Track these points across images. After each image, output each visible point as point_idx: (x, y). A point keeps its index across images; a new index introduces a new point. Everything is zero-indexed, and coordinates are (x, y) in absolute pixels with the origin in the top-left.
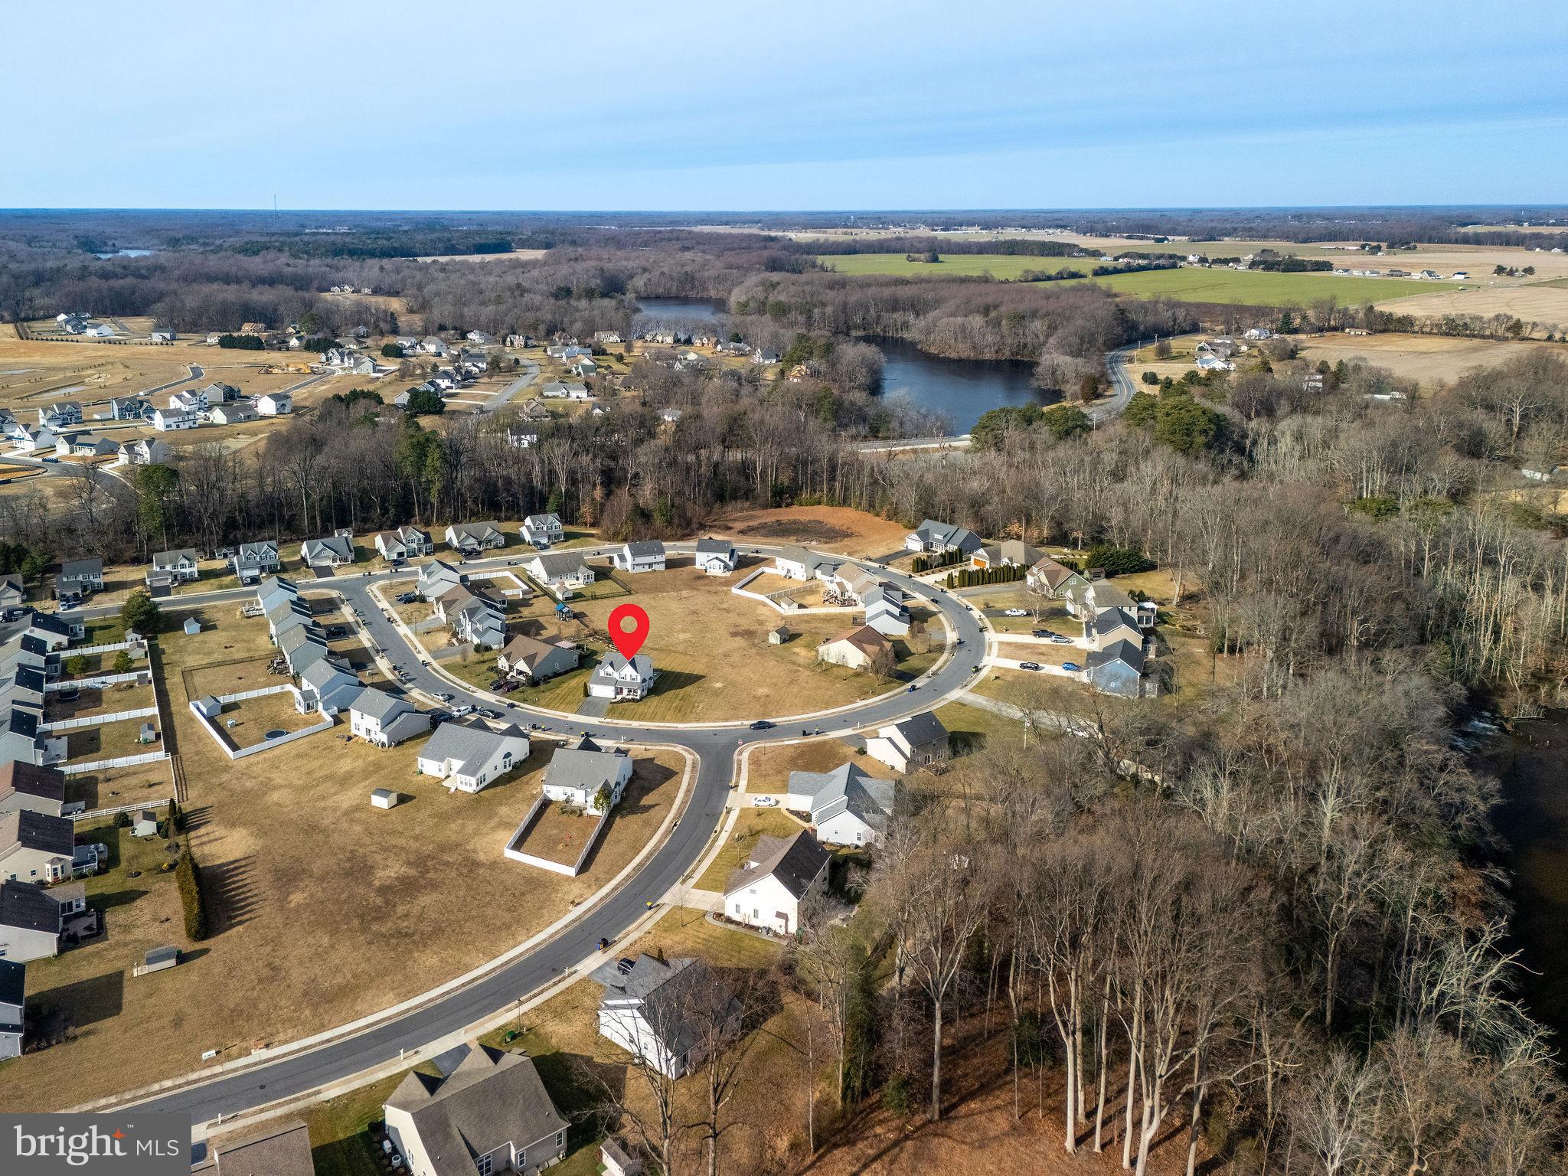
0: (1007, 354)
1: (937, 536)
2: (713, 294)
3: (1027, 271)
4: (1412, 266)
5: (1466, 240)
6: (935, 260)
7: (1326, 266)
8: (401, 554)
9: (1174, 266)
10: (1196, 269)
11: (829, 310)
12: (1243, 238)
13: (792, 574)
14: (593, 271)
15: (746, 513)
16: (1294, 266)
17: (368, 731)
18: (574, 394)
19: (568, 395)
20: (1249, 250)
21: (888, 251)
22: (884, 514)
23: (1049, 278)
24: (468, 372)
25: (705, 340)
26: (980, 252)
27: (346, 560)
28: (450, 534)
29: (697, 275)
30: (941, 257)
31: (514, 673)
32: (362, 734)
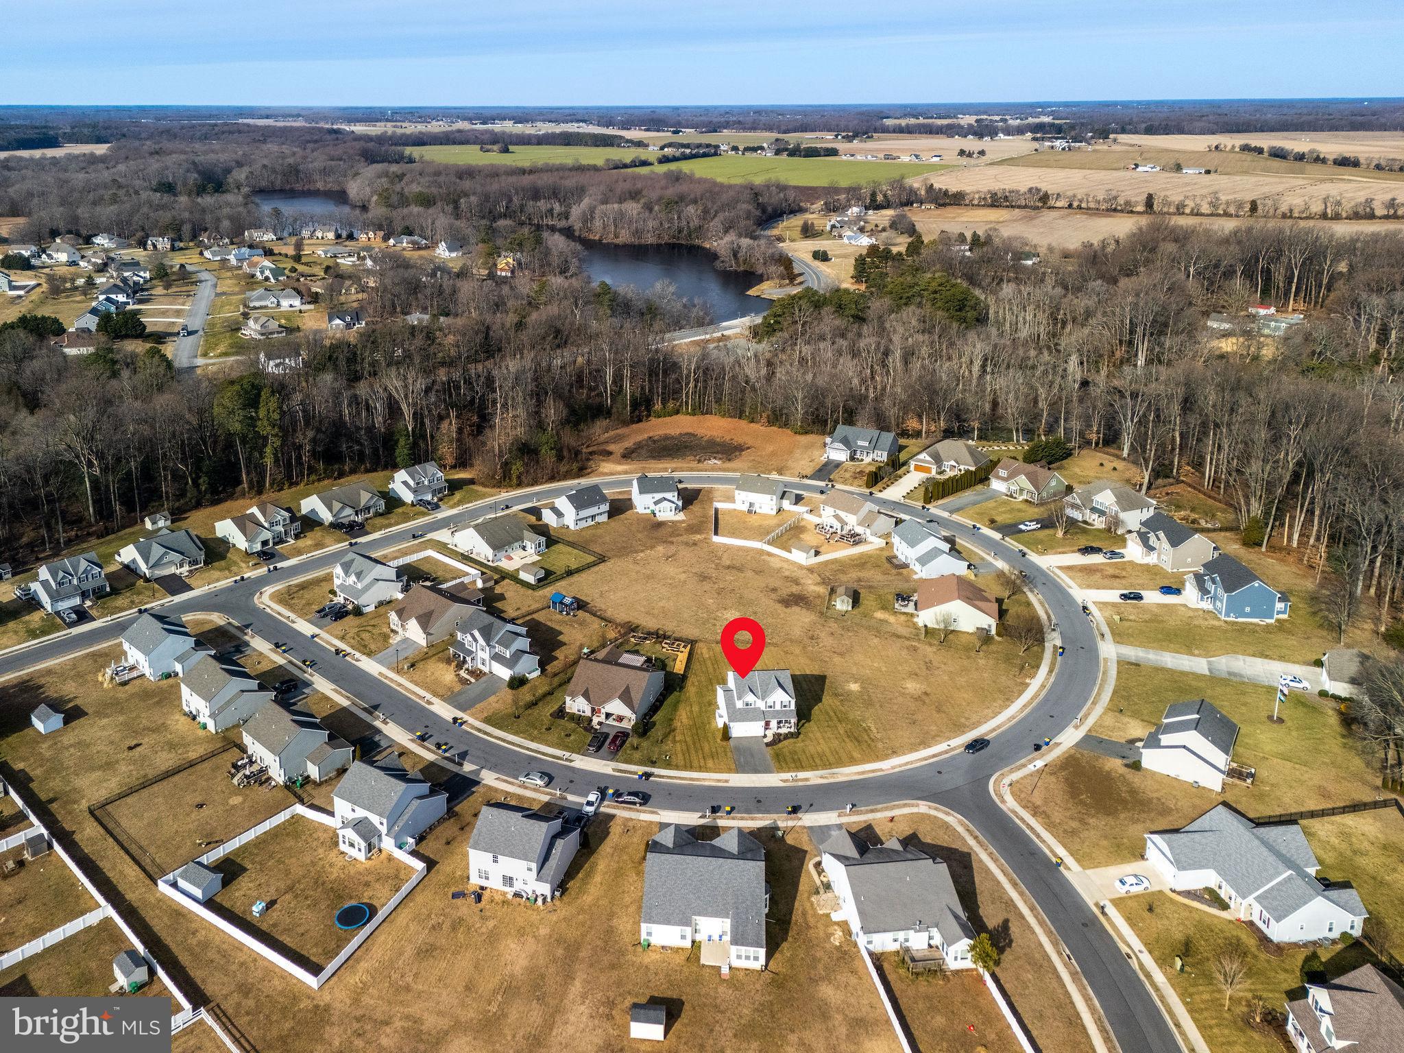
0: (666, 239)
1: (860, 443)
2: (320, 185)
3: (608, 160)
4: (903, 151)
5: (900, 130)
6: (506, 151)
7: (833, 152)
8: (265, 543)
9: (715, 154)
10: (731, 156)
11: (473, 199)
12: (738, 130)
13: (756, 508)
14: (185, 166)
15: (611, 433)
16: (812, 153)
17: (508, 881)
18: (285, 304)
19: (278, 305)
20: (765, 138)
21: (454, 143)
22: (764, 420)
23: (625, 166)
24: (136, 283)
25: (371, 234)
26: (539, 143)
27: (195, 562)
28: (312, 504)
29: (301, 167)
30: (511, 148)
31: (602, 718)
32: (495, 883)
